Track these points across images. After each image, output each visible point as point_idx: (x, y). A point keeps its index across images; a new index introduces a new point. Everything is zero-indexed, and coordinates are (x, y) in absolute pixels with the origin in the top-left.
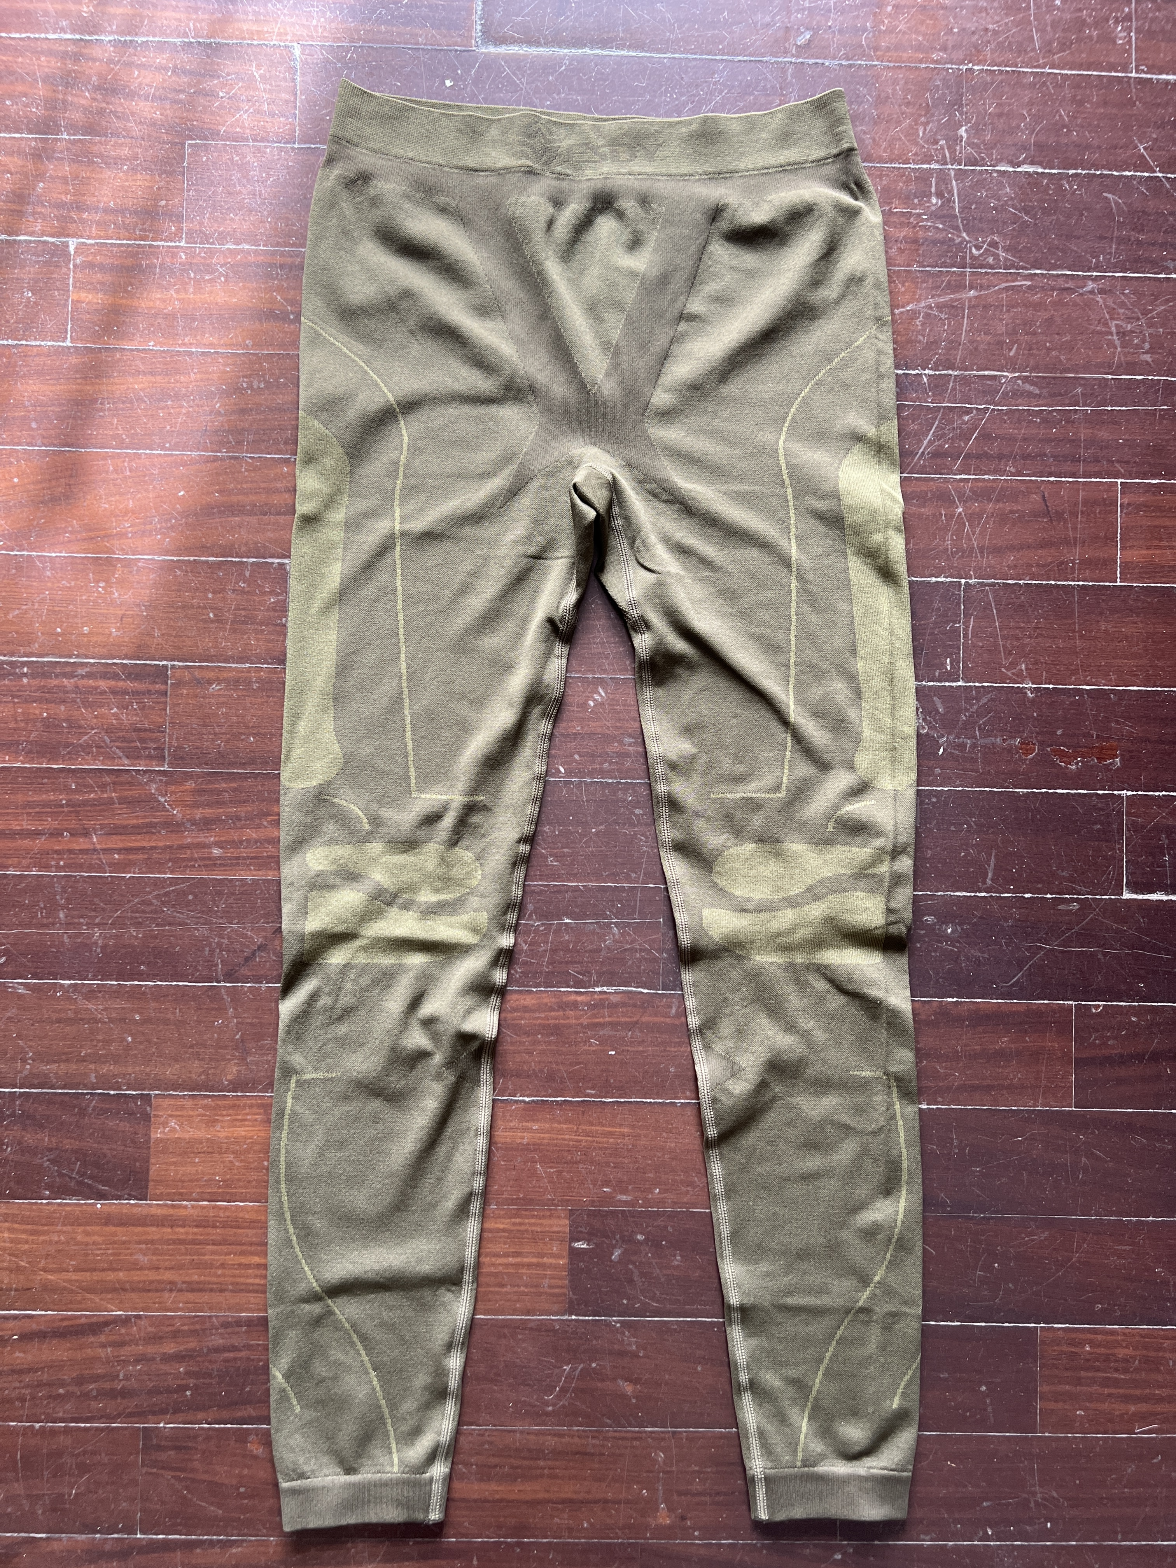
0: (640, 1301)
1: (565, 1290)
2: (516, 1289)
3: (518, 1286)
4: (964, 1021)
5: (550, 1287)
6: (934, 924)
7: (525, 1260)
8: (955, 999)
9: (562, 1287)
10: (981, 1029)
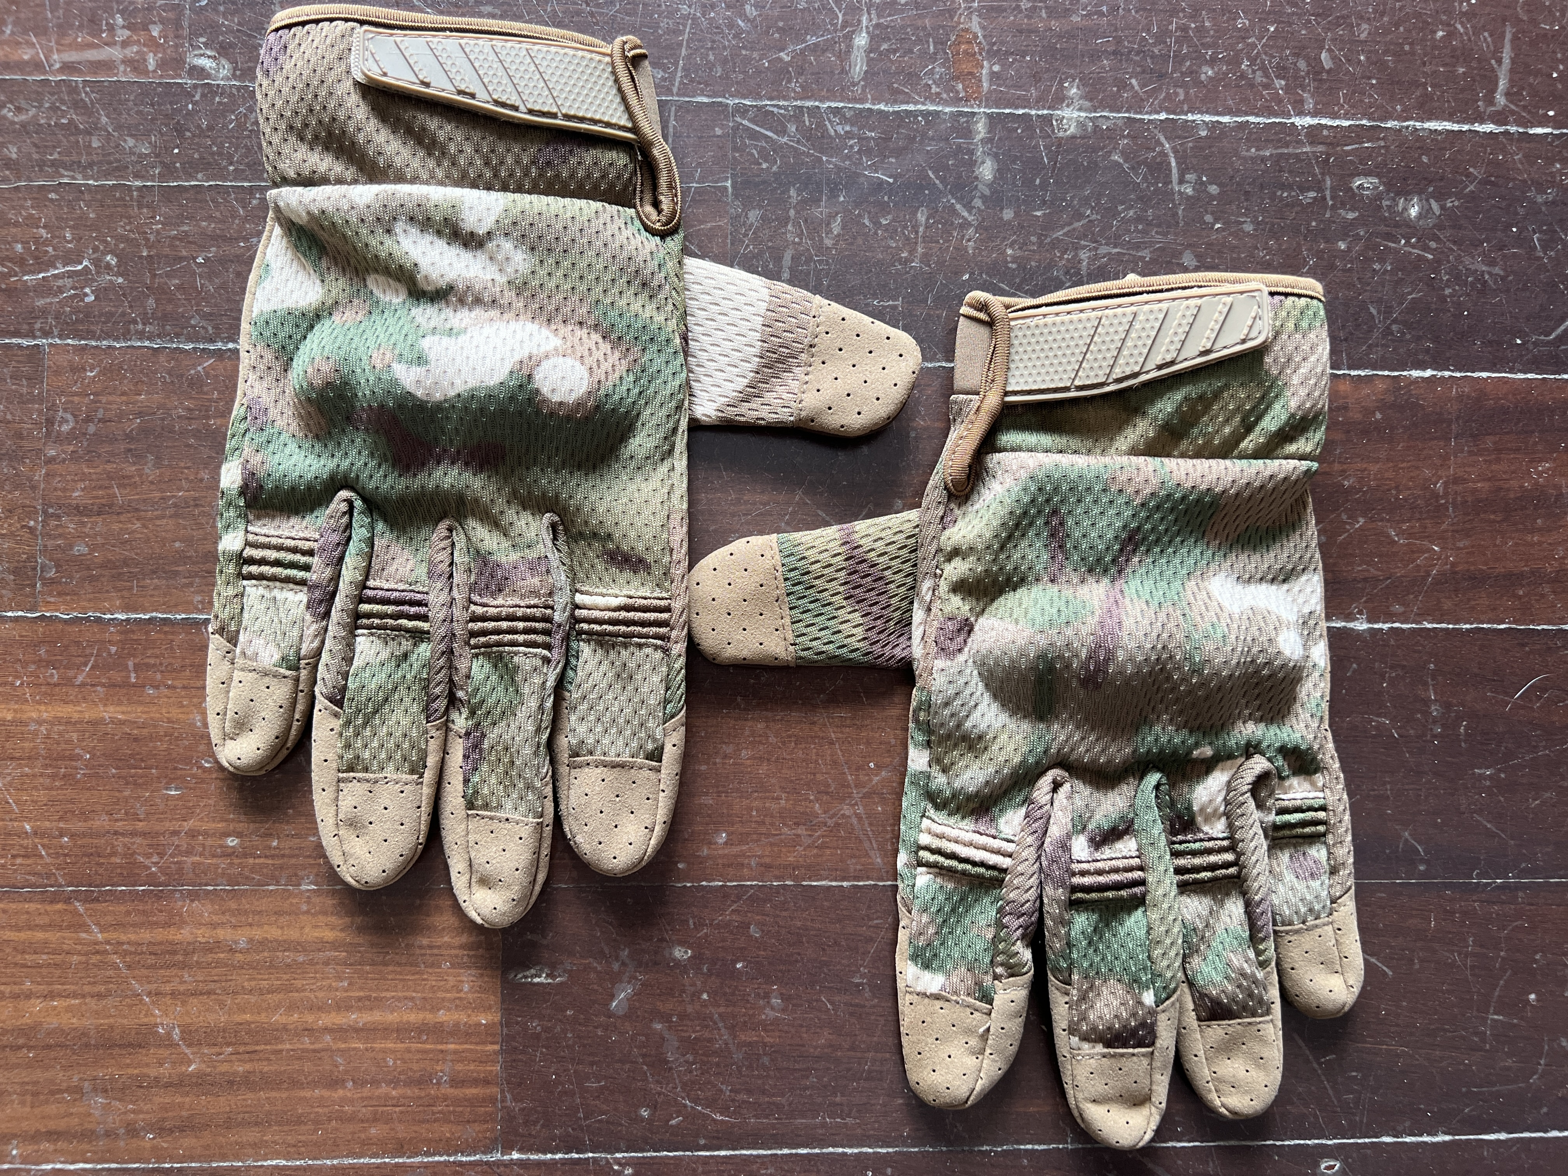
0: (681, 1110)
1: (495, 1090)
2: (367, 1091)
3: (375, 1083)
4: (1450, 422)
5: (456, 1082)
6: (1379, 197)
7: (392, 1018)
8: (1429, 373)
9: (486, 1082)
10: (1489, 442)
